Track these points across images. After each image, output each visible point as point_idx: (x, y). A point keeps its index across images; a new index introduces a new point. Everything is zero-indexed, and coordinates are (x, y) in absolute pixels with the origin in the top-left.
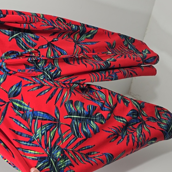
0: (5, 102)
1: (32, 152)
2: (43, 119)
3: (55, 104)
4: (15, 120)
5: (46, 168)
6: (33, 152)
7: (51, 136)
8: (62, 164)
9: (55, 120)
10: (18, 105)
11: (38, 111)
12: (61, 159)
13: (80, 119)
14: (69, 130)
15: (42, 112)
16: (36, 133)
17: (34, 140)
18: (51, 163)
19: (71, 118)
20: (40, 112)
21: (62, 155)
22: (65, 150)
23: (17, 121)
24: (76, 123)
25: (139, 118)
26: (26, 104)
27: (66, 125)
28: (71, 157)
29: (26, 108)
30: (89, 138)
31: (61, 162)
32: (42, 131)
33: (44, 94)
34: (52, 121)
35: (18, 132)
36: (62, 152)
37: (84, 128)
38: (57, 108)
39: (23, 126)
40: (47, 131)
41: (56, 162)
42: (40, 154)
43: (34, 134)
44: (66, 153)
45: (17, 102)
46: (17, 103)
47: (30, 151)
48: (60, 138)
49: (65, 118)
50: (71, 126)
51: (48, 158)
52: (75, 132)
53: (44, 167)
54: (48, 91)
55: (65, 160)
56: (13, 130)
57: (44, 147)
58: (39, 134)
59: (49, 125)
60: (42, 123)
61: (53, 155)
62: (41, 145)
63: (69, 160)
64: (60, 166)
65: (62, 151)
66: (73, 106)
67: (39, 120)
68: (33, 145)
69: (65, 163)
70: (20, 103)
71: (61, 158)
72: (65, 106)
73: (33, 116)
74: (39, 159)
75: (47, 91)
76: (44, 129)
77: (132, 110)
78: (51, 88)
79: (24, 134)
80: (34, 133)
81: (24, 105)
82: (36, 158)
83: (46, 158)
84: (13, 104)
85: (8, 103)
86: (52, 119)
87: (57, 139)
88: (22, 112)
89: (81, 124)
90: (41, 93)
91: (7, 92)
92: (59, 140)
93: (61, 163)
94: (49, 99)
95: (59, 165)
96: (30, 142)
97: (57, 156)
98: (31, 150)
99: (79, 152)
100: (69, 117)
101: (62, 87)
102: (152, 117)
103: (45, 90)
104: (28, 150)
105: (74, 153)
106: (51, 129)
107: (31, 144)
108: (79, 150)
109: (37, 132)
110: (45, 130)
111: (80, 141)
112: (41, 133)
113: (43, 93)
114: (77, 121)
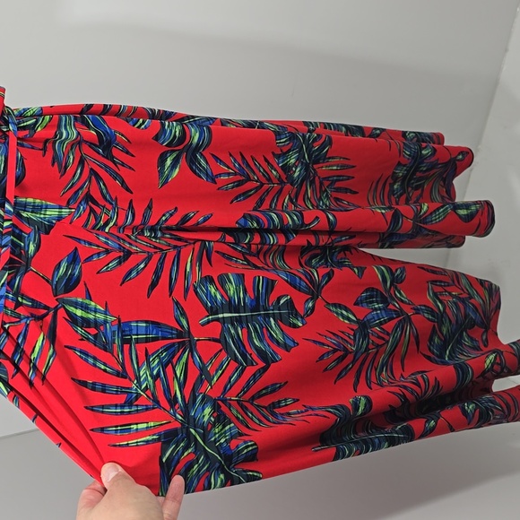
0: (46, 308)
1: (140, 426)
2: (147, 340)
3: (170, 295)
4: (80, 352)
5: (186, 454)
6: (144, 425)
7: (178, 375)
8: (219, 437)
9: (180, 335)
10: (79, 313)
11: (131, 322)
12: (214, 425)
13: (239, 320)
14: (221, 351)
15: (142, 321)
16: (138, 378)
17: (138, 396)
18: (192, 439)
19: (218, 320)
20: (137, 322)
21: (215, 414)
22: (222, 401)
23: (87, 355)
24: (233, 331)
25: (391, 307)
26: (99, 307)
27: (209, 340)
28: (237, 418)
29: (101, 317)
30: (273, 362)
31: (217, 430)
32: (152, 370)
33: (138, 273)
34: (172, 338)
35: (94, 384)
36: (216, 408)
37: (255, 341)
38: (177, 303)
39: (103, 367)
40: (165, 366)
41: (204, 434)
42: (162, 425)
43: (135, 382)
44: (224, 408)
45: (76, 305)
46: (76, 308)
47: (134, 427)
48: (204, 375)
49: (203, 325)
50: (223, 340)
51: (184, 430)
52: (235, 354)
53: (180, 453)
54: (145, 266)
55: (224, 427)
56: (80, 381)
57: (168, 407)
58: (146, 379)
59: (165, 350)
60: (146, 350)
61: (195, 419)
62: (158, 402)
63: (232, 425)
64: (215, 441)
65: (214, 404)
66: (217, 289)
67: (137, 343)
68: (137, 410)
69: (225, 432)
70: (85, 308)
71: (214, 423)
72: (196, 293)
73: (122, 336)
74: (162, 437)
75: (142, 266)
76: (156, 362)
77: (366, 291)
78: (149, 258)
79: (112, 387)
80: (133, 377)
81: (96, 311)
82: (155, 437)
83: (179, 431)
84: (67, 311)
85: (56, 309)
86: (172, 334)
87: (196, 381)
88: (93, 331)
89: (245, 330)
90: (130, 273)
91: (48, 281)
92: (202, 380)
93: (215, 434)
94: (154, 285)
95: (213, 439)
96: (130, 405)
97: (206, 419)
98: (137, 424)
99: (252, 404)
100: (213, 320)
101: (175, 247)
102: (425, 306)
103: (138, 265)
104: (130, 425)
105: (242, 406)
106: (174, 360)
107: (134, 409)
108: (253, 398)
109: (141, 373)
110: (158, 364)
111: (254, 375)
112: (151, 375)
113: (134, 274)
114: (233, 325)
